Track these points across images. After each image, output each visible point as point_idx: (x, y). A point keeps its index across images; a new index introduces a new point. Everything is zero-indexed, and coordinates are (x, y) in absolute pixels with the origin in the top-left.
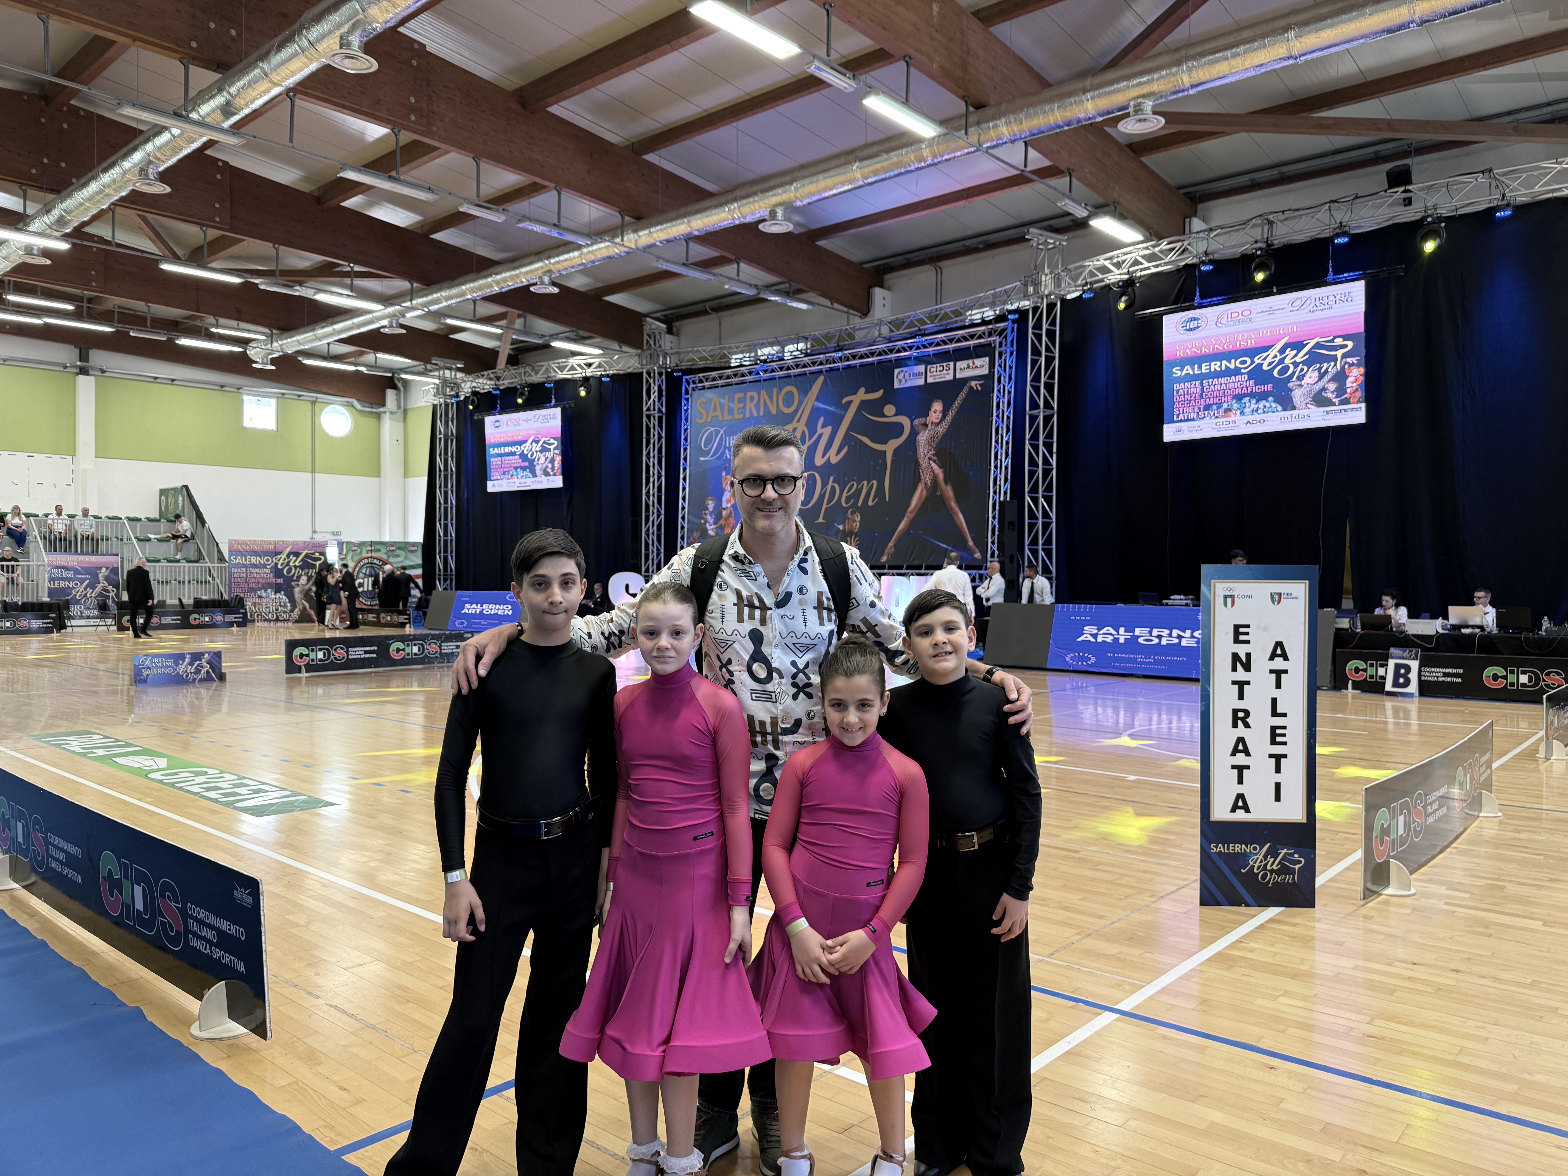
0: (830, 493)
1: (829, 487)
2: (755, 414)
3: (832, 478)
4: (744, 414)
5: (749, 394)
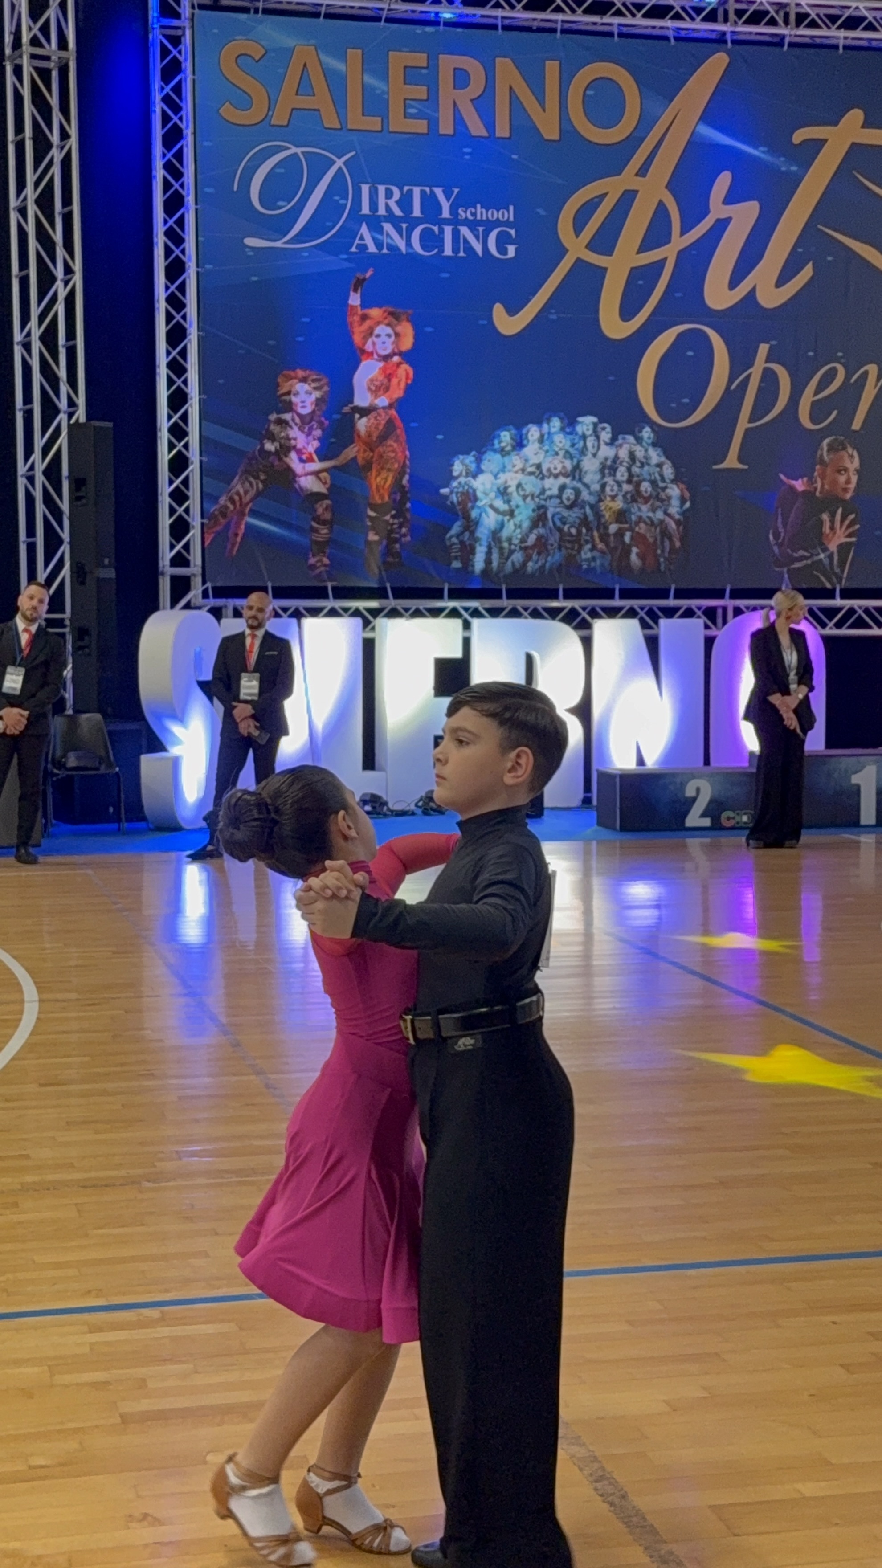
0: (760, 389)
1: (756, 372)
2: (477, 128)
3: (763, 349)
4: (433, 123)
5: (448, 63)
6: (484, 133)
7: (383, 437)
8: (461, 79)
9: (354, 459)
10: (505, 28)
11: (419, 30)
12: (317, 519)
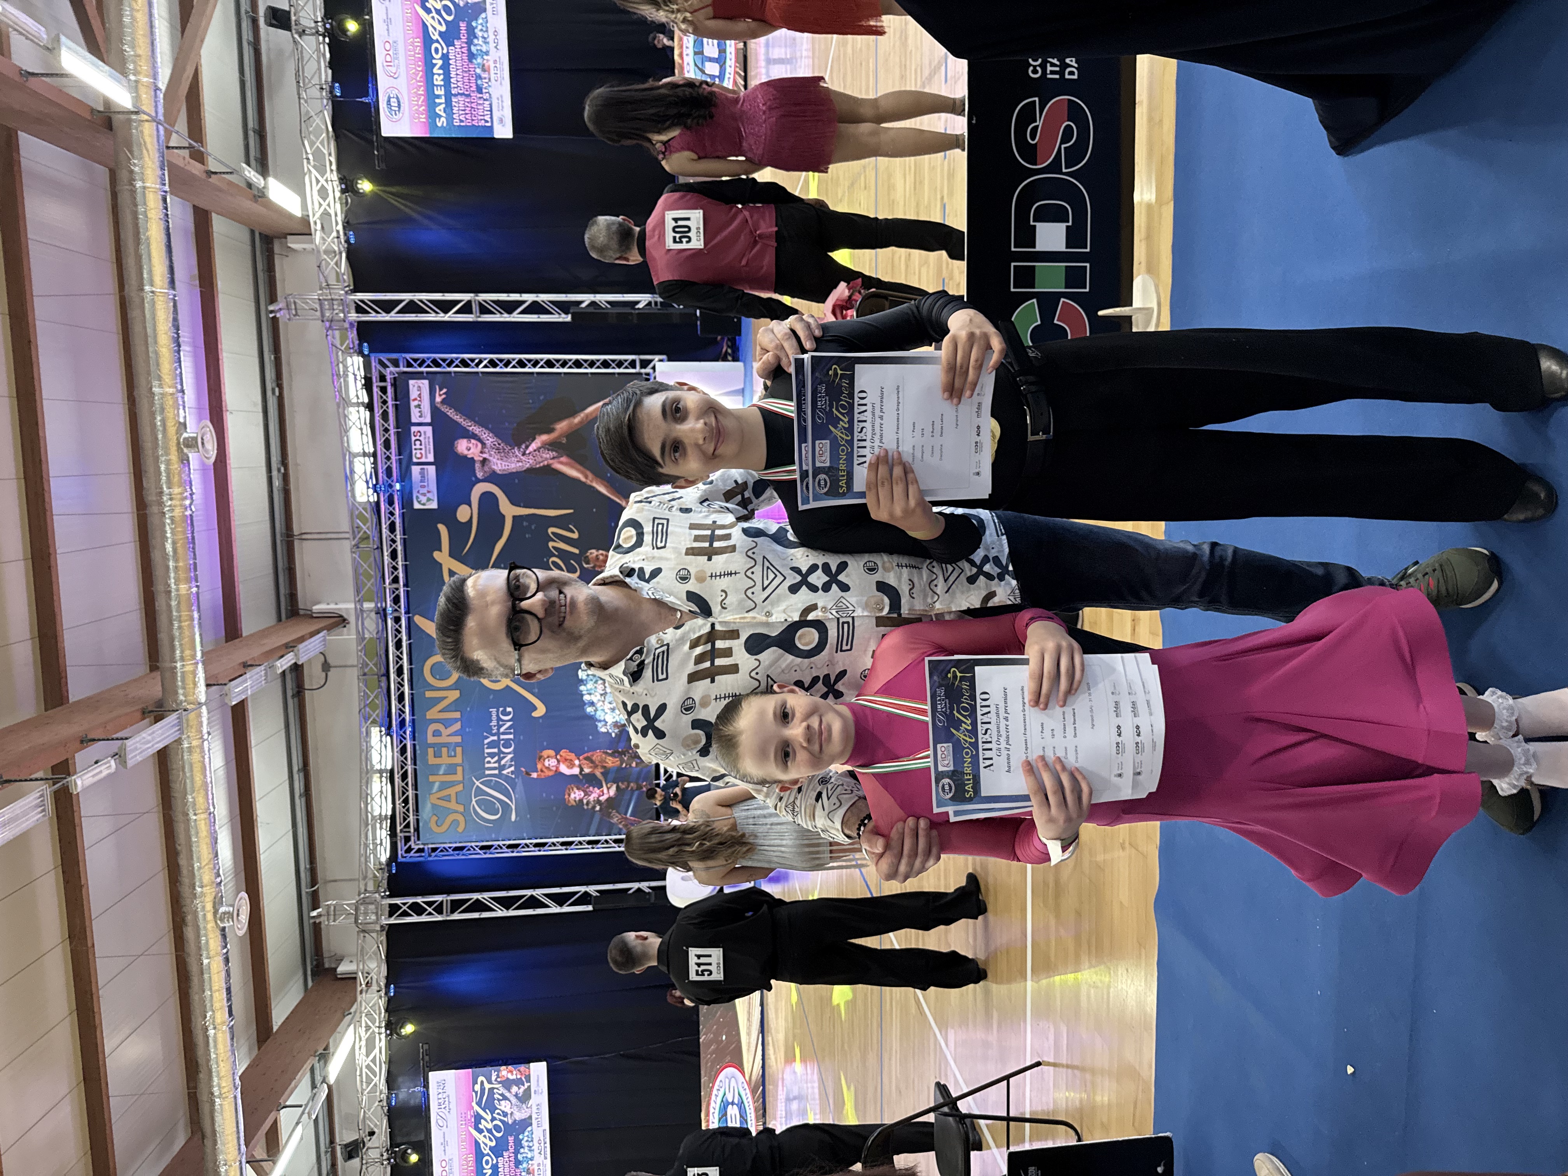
4: (457, 745)
6: (459, 723)
7: (592, 762)
8: (437, 733)
9: (602, 773)
10: (413, 715)
11: (418, 752)
12: (627, 787)
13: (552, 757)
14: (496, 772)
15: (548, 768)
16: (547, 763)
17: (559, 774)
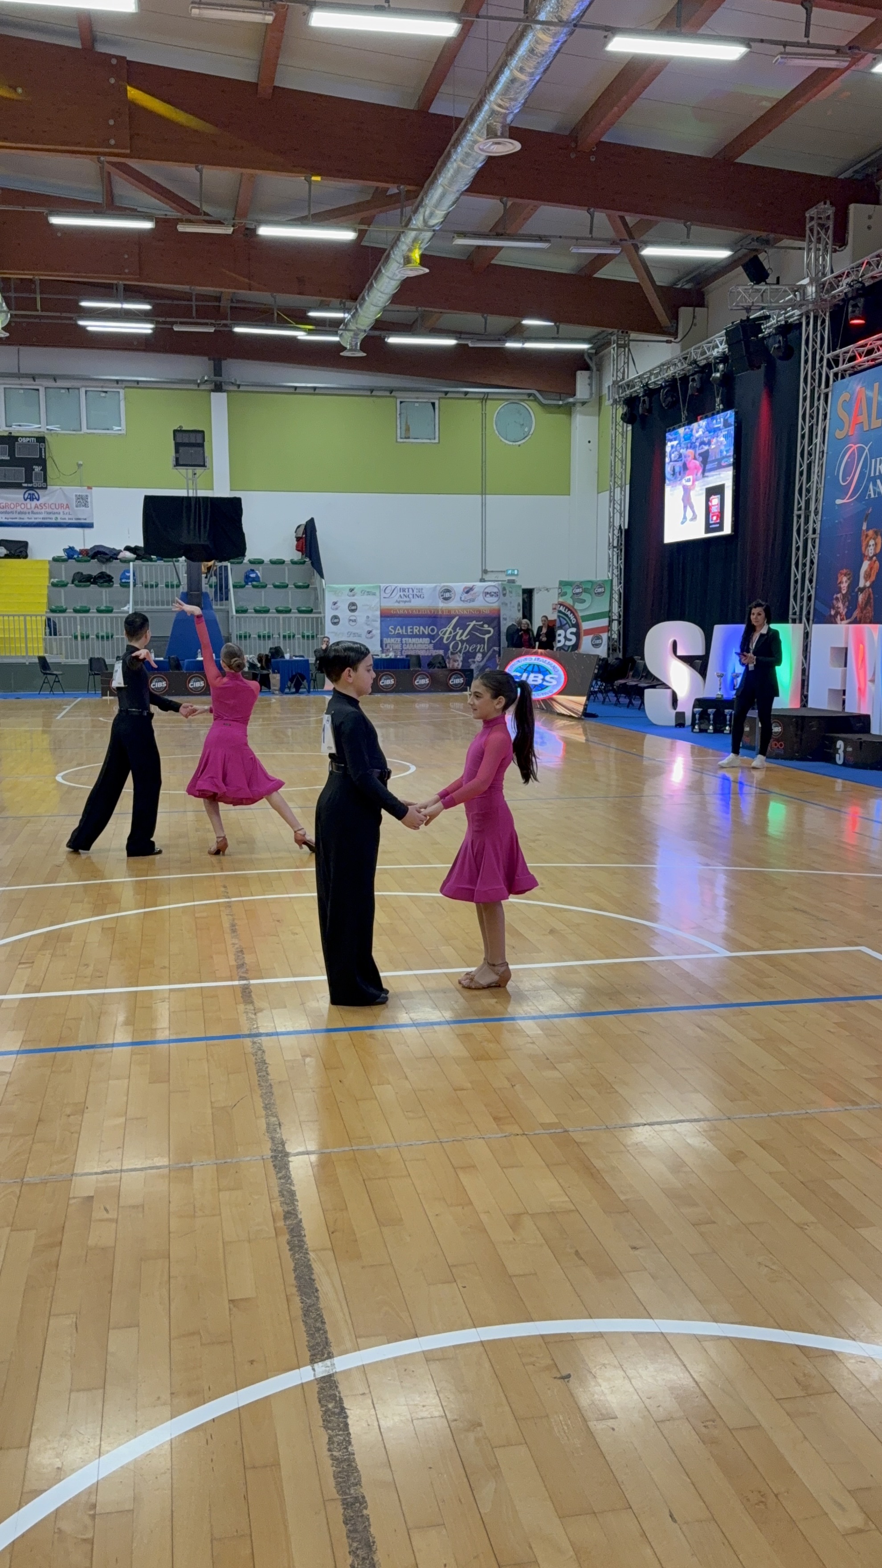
13: (875, 549)
14: (872, 475)
15: (868, 545)
16: (872, 542)
17: (862, 557)
